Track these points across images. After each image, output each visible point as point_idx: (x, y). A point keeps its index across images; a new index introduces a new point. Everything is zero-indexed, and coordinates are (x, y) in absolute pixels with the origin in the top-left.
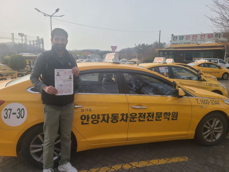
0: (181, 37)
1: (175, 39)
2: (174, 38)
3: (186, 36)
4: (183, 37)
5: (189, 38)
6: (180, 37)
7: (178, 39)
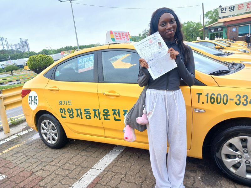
0: (232, 8)
1: (224, 11)
2: (222, 9)
3: (239, 6)
4: (234, 7)
5: (242, 8)
6: (230, 8)
7: (228, 10)
